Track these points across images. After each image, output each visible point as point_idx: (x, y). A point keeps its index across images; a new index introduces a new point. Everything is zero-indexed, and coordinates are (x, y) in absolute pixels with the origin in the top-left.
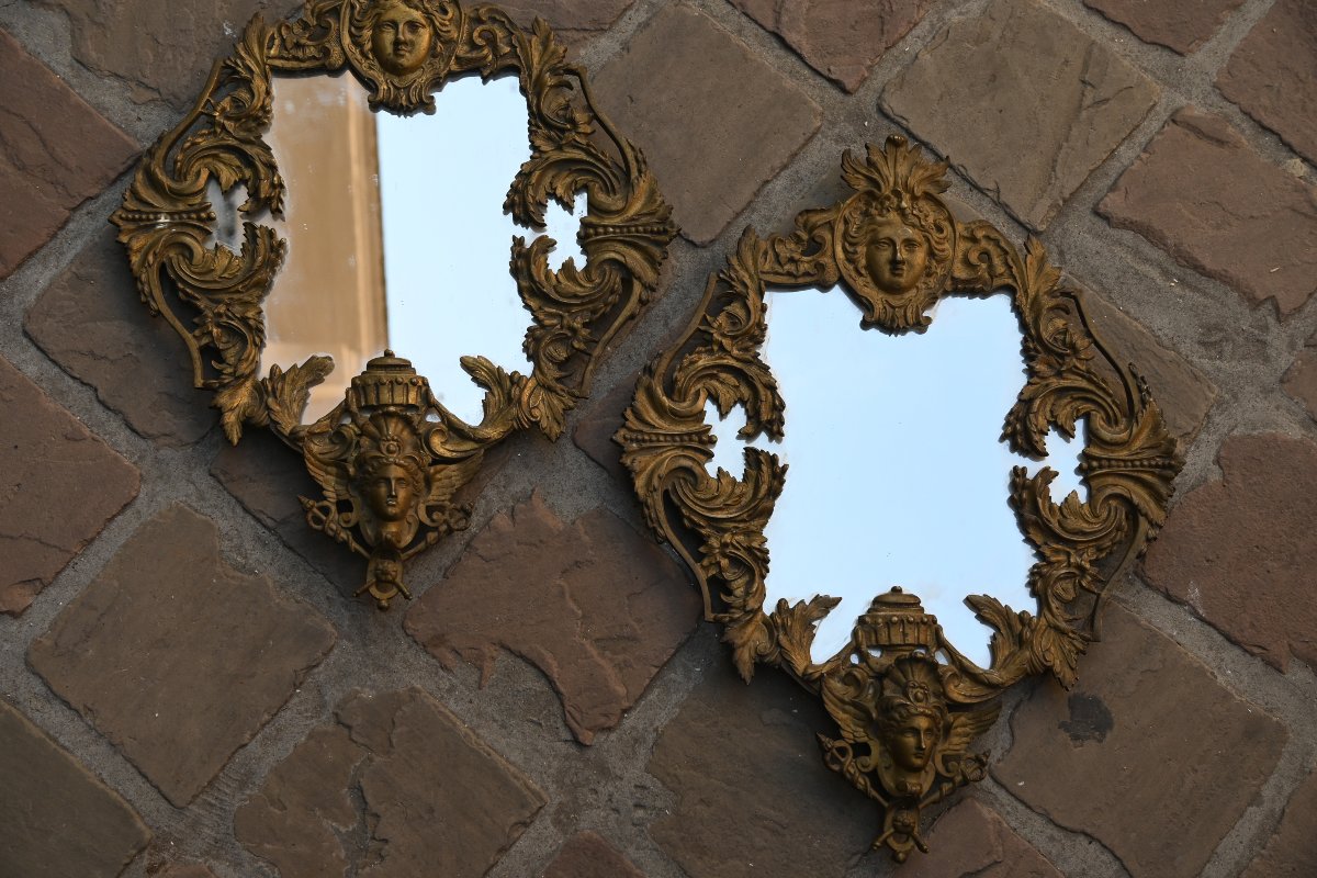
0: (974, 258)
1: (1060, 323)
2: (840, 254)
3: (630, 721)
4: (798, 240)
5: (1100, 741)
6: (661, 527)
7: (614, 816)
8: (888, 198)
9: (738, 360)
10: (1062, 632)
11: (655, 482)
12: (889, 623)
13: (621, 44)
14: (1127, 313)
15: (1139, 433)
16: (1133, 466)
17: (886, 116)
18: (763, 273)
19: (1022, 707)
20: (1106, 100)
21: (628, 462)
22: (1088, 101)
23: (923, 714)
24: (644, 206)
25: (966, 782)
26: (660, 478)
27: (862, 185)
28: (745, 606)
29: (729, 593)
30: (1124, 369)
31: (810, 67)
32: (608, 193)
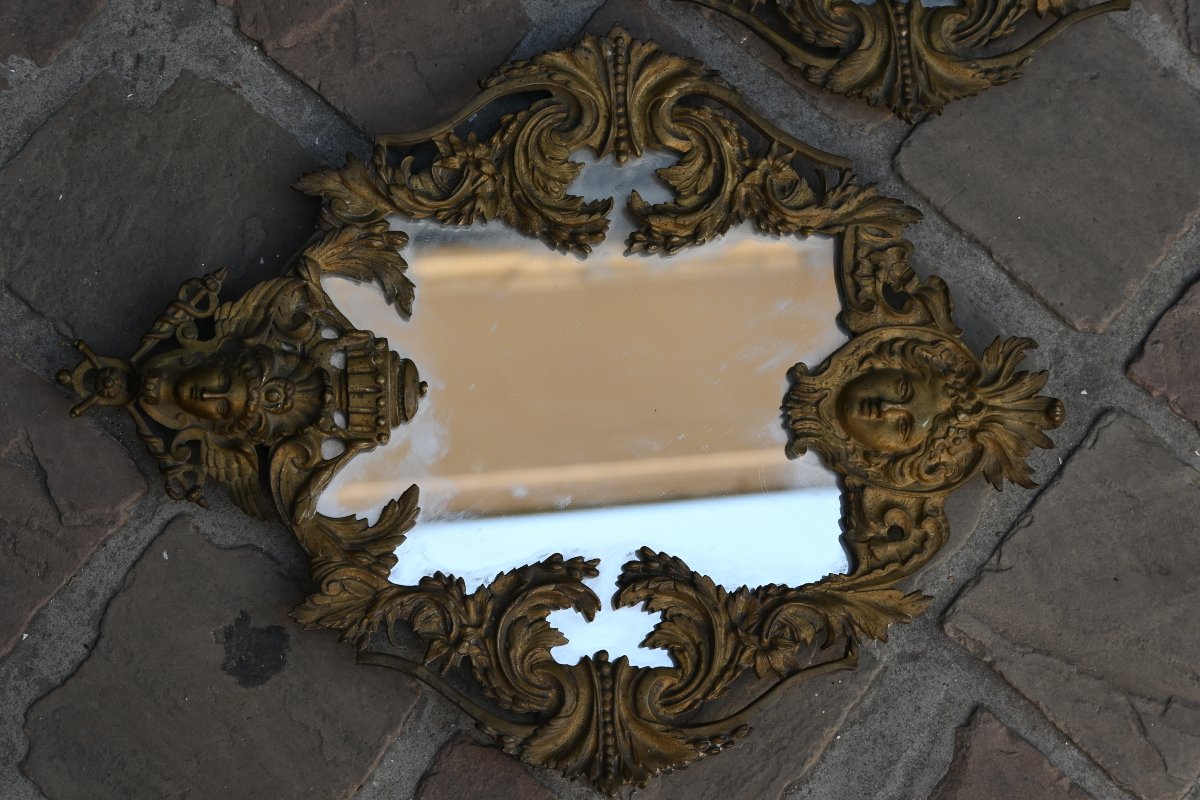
0: (894, 517)
1: (807, 634)
2: (888, 334)
3: (249, 53)
4: (906, 280)
5: (224, 667)
6: (499, 83)
7: (126, 29)
8: (971, 397)
9: (733, 192)
10: (369, 608)
11: (559, 77)
12: (376, 373)
13: (1171, 68)
14: (832, 745)
15: (653, 734)
16: (605, 724)
17: (1097, 419)
18: (856, 229)
19: (270, 562)
20: (1144, 731)
21: (587, 44)
22: (1140, 704)
23: (249, 398)
24: (940, 77)
25: (164, 470)
26: (566, 83)
27: (989, 366)
28: (396, 185)
29: (415, 171)
30: (743, 718)
31: (1159, 318)
32: (955, 32)
